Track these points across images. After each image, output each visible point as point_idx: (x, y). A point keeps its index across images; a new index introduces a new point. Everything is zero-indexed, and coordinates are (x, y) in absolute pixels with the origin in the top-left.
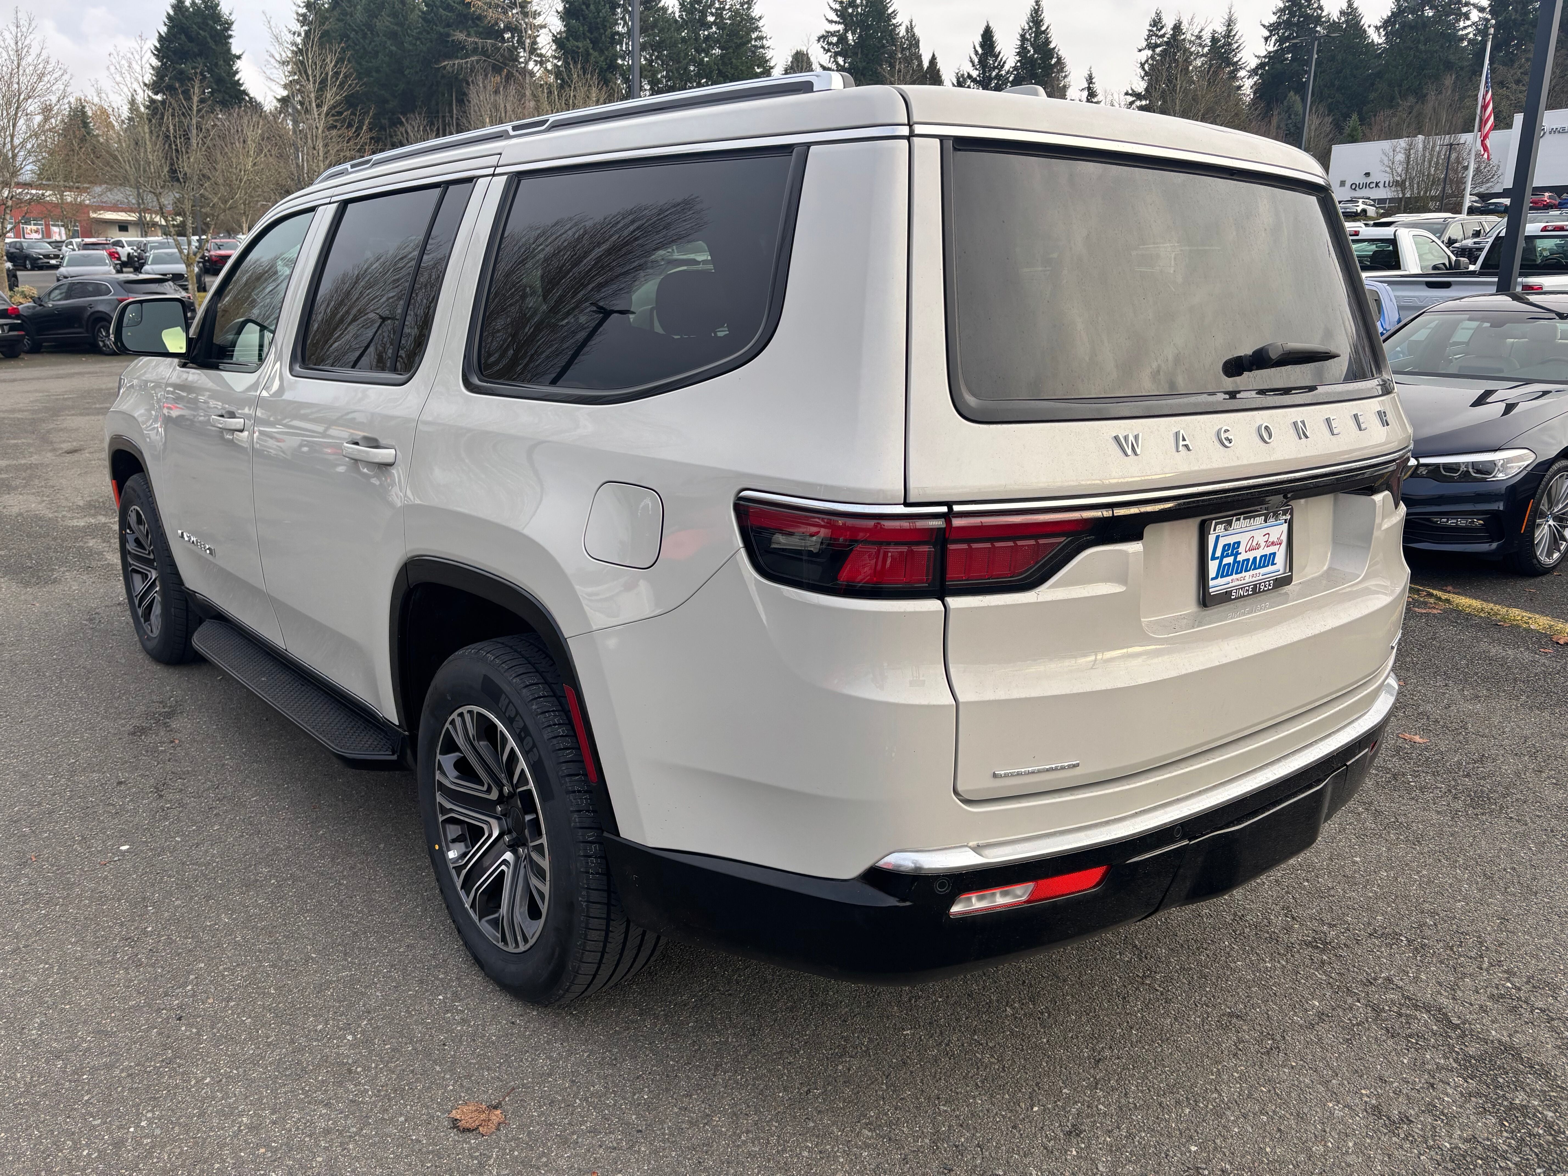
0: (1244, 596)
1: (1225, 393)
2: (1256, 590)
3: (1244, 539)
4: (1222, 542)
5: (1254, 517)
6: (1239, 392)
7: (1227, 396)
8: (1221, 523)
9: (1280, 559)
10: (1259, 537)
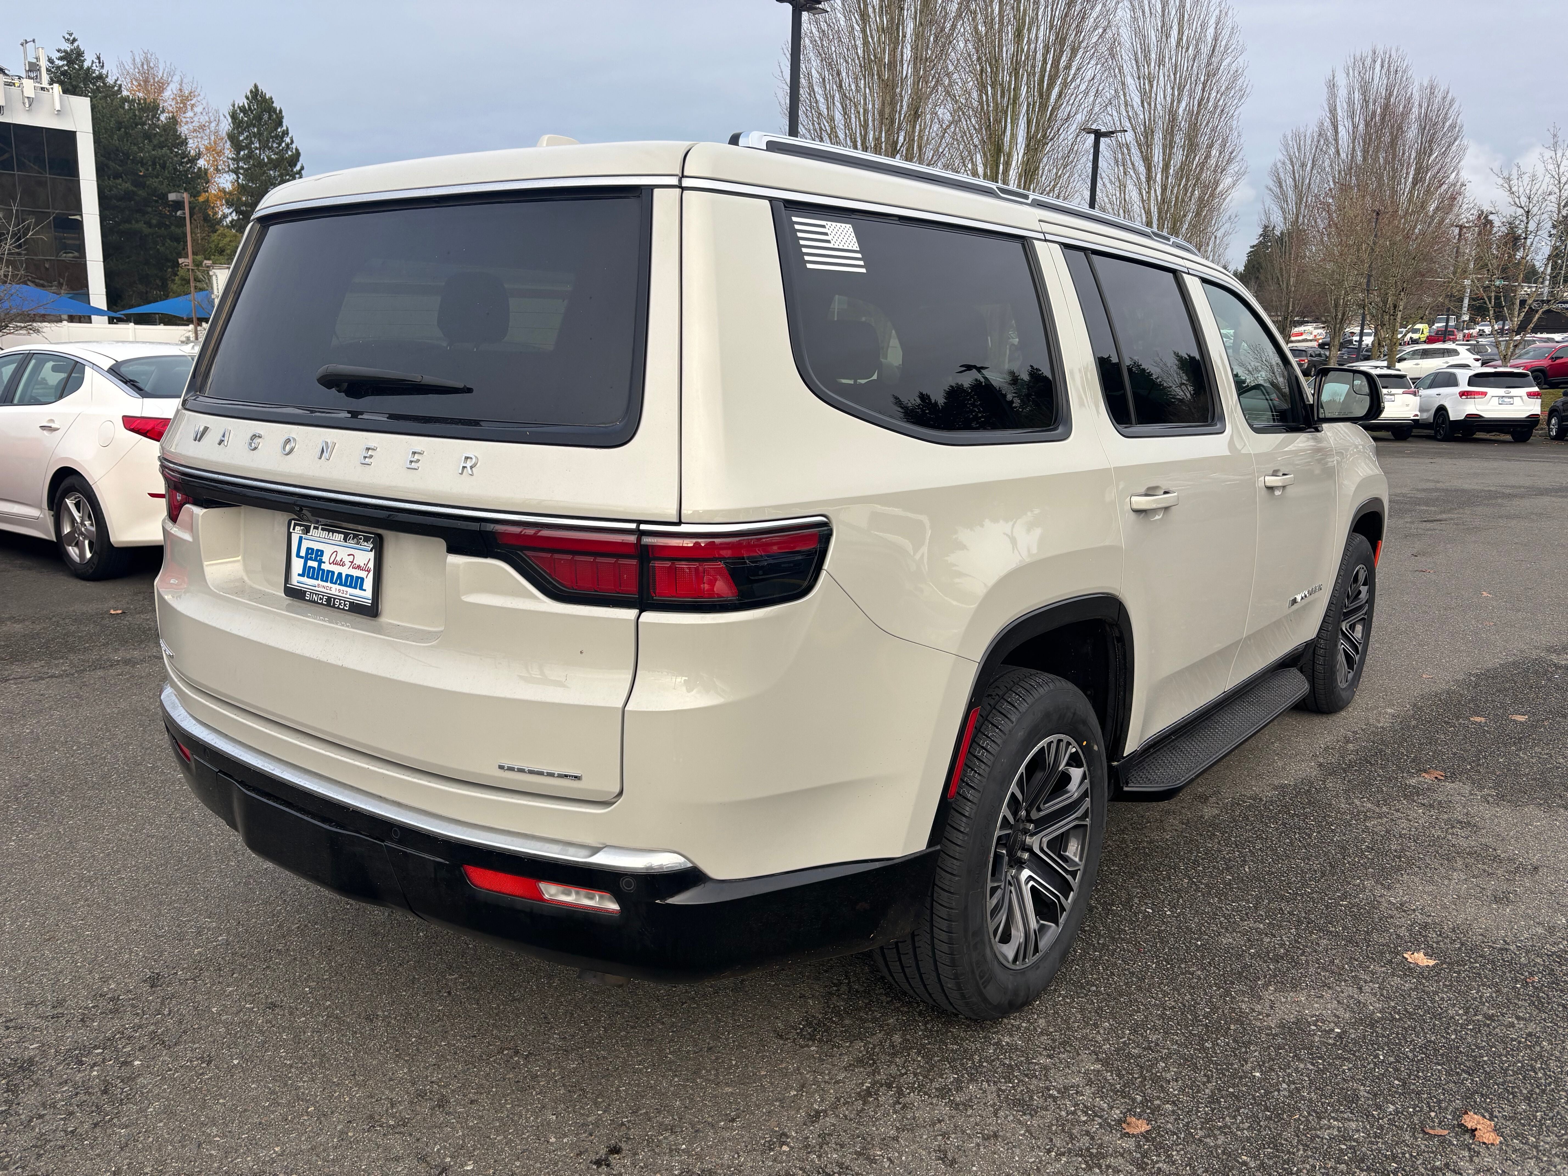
0: (314, 602)
1: (349, 412)
2: (330, 602)
3: (328, 550)
4: (305, 544)
5: (334, 532)
6: (362, 413)
7: (350, 415)
8: (300, 525)
9: (368, 584)
10: (343, 553)
